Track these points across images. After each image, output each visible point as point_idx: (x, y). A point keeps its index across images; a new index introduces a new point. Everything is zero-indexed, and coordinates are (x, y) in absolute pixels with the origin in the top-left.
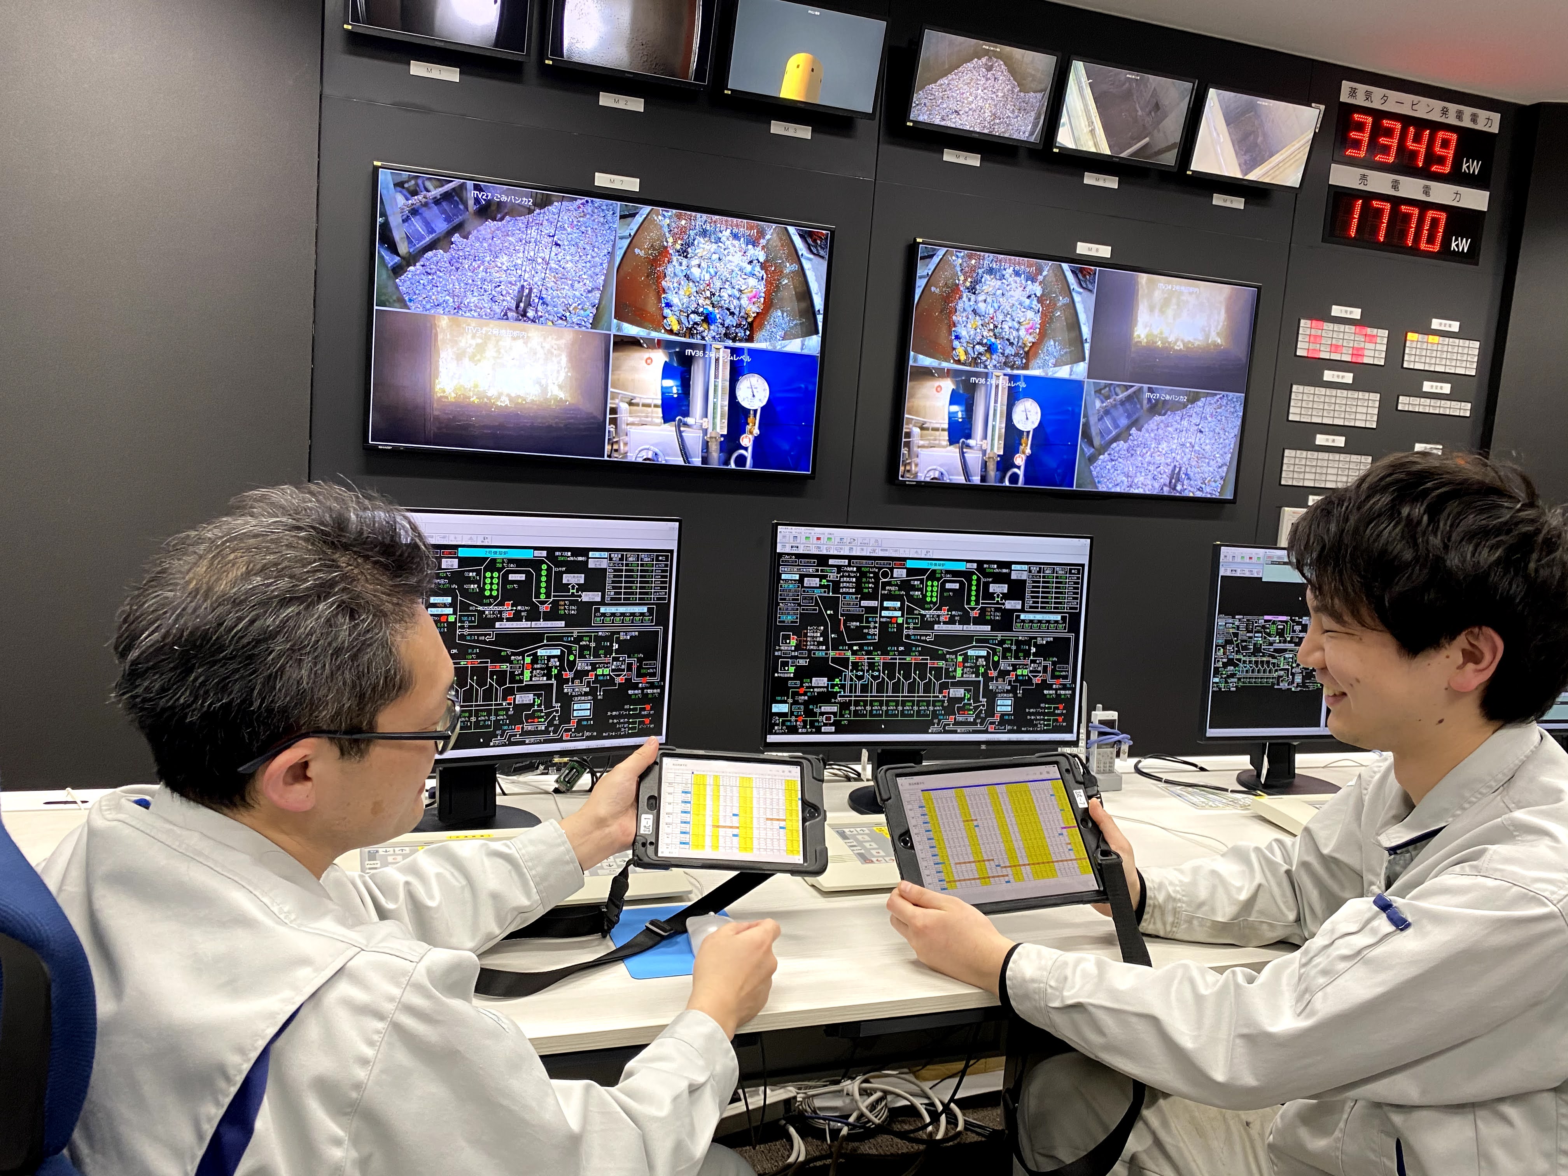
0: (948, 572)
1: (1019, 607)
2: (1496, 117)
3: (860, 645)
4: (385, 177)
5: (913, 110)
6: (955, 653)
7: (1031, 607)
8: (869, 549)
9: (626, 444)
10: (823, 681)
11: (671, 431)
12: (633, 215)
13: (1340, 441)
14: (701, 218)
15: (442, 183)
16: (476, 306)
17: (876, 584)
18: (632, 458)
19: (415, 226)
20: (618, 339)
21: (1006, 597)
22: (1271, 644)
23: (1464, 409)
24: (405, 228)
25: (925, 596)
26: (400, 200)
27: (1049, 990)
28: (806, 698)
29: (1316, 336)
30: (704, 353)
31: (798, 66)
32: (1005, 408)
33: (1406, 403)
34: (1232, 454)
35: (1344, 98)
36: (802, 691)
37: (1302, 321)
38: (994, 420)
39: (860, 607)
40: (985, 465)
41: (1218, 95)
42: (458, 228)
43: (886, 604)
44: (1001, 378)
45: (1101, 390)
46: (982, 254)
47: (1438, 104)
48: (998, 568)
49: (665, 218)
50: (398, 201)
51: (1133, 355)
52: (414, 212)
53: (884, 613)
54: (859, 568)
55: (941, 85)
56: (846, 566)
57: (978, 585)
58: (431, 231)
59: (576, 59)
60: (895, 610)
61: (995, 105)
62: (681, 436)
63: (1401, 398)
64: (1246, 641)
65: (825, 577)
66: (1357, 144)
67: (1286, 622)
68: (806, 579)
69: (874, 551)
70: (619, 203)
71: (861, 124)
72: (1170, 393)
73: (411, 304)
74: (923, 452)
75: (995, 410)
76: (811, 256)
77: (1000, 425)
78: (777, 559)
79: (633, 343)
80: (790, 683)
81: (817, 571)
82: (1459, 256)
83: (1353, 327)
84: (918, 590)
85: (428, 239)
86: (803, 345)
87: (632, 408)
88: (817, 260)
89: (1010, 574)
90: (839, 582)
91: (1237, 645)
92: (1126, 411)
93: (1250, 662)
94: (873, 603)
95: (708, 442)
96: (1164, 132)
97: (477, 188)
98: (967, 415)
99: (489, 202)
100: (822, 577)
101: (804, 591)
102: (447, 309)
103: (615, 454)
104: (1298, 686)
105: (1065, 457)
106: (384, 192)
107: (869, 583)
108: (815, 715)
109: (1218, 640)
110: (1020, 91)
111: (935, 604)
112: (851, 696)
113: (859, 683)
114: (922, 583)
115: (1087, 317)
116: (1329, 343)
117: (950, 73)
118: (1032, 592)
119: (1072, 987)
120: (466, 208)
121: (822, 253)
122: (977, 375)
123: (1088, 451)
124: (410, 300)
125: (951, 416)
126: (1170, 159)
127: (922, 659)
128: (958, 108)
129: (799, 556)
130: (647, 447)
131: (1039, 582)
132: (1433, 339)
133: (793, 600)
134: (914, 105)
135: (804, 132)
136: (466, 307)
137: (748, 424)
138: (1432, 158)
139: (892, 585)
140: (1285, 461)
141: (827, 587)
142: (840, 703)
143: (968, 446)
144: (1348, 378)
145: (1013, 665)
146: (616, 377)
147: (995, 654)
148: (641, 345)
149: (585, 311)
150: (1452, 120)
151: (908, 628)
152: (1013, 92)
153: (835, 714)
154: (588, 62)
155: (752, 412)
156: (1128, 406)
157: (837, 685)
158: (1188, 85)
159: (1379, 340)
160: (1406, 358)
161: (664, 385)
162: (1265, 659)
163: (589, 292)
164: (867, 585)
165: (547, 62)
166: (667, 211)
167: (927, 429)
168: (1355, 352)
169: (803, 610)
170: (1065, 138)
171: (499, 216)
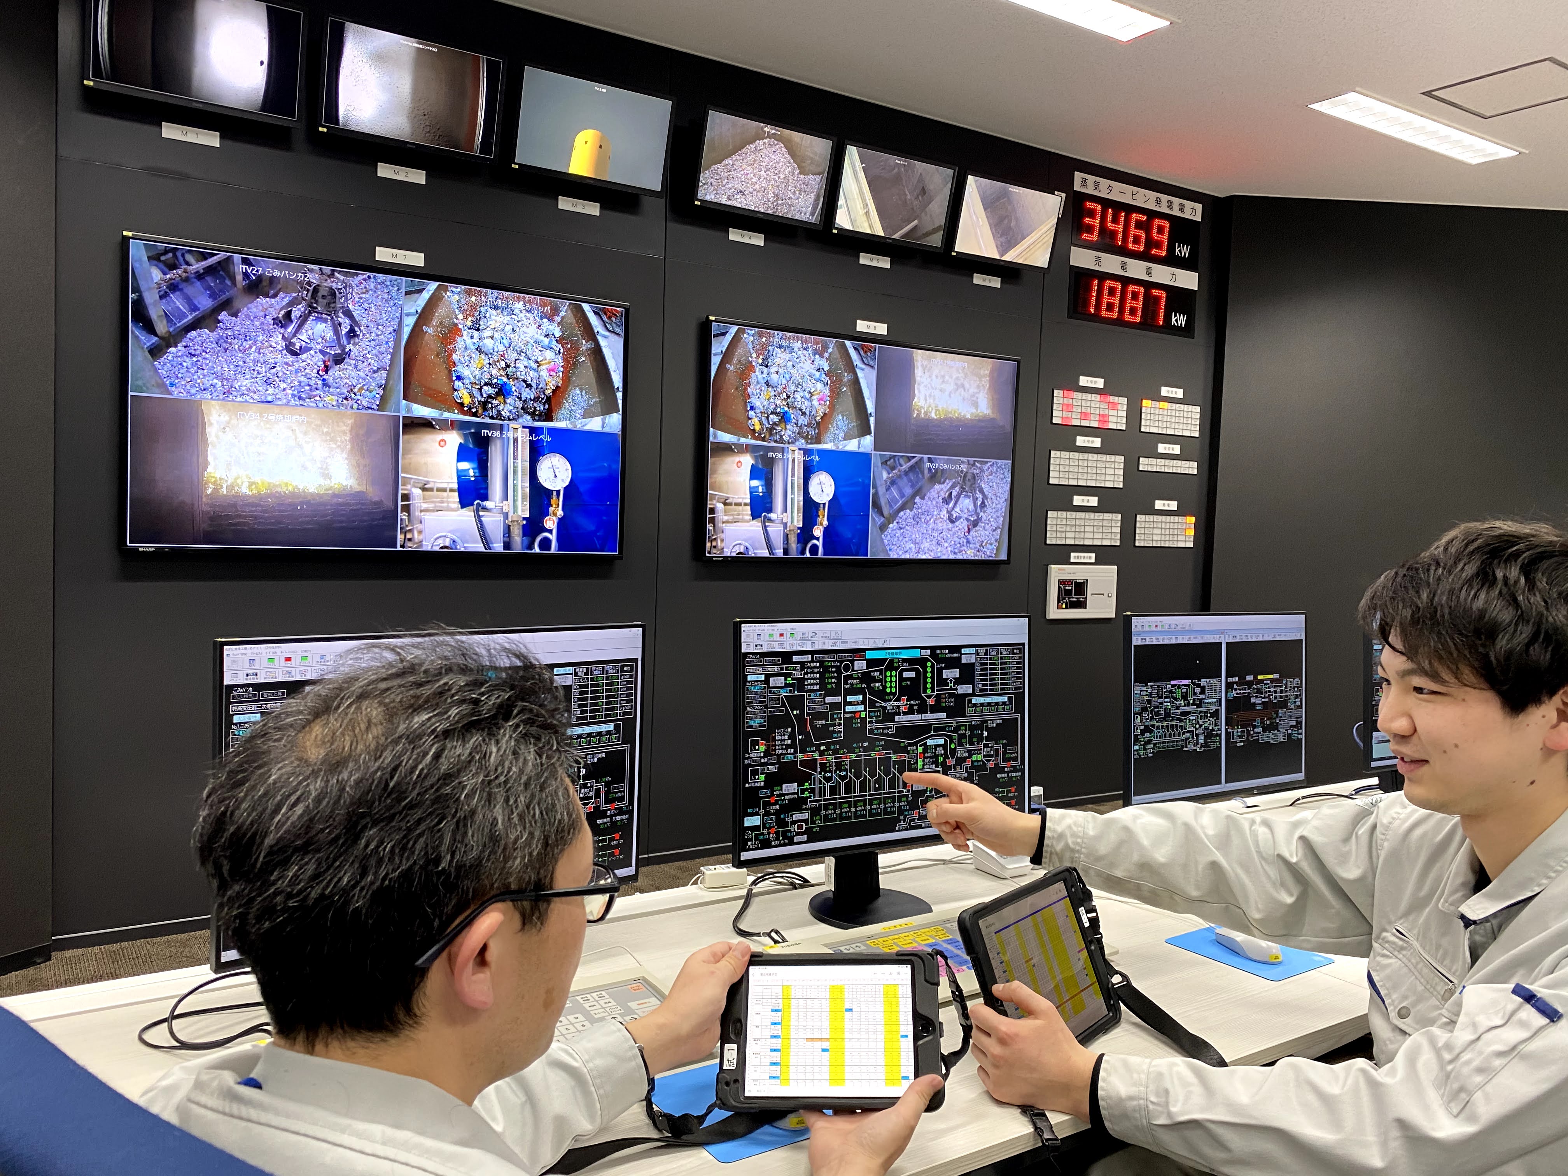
0: (904, 660)
1: (970, 691)
2: (1199, 207)
3: (828, 745)
4: (137, 252)
5: (700, 189)
6: (915, 744)
7: (981, 690)
8: (831, 643)
9: (420, 532)
10: (793, 787)
11: (470, 516)
12: (420, 291)
13: (1093, 501)
14: (491, 295)
15: (205, 257)
16: (248, 390)
17: (839, 678)
18: (427, 547)
19: (175, 303)
20: (408, 422)
21: (958, 682)
22: (1178, 708)
23: (1191, 468)
24: (163, 305)
25: (885, 687)
26: (156, 274)
27: (1151, 1107)
28: (778, 807)
29: (1068, 405)
30: (501, 433)
31: (586, 143)
32: (802, 481)
33: (1146, 464)
34: (1004, 517)
35: (1077, 187)
36: (773, 800)
37: (1056, 391)
38: (793, 493)
39: (825, 704)
40: (786, 537)
41: (976, 181)
42: (226, 305)
43: (849, 699)
44: (796, 452)
45: (886, 461)
46: (772, 332)
47: (1153, 195)
48: (949, 653)
49: (454, 295)
50: (154, 276)
51: (913, 427)
52: (173, 287)
53: (849, 709)
54: (822, 663)
55: (726, 165)
56: (810, 662)
57: (932, 672)
58: (194, 308)
59: (353, 127)
60: (858, 704)
61: (778, 187)
62: (481, 521)
63: (1141, 459)
64: (1157, 707)
65: (790, 675)
66: (1090, 229)
67: (1188, 685)
68: (771, 679)
69: (835, 644)
70: (404, 279)
71: (646, 200)
72: (948, 462)
73: (173, 389)
74: (728, 528)
75: (793, 484)
76: (607, 334)
77: (798, 498)
78: (740, 660)
79: (426, 424)
80: (761, 793)
81: (782, 669)
82: (1177, 330)
83: (1098, 396)
84: (877, 681)
85: (190, 317)
86: (603, 423)
87: (426, 493)
88: (613, 337)
89: (960, 658)
90: (803, 679)
91: (1151, 713)
92: (910, 481)
93: (1163, 727)
94: (838, 699)
95: (509, 526)
96: (931, 215)
97: (245, 261)
98: (767, 488)
99: (260, 278)
100: (787, 676)
101: (770, 692)
102: (215, 394)
103: (409, 544)
104: (1202, 746)
105: (859, 527)
106: (137, 265)
107: (832, 678)
108: (786, 824)
109: (1135, 708)
110: (800, 173)
111: (894, 694)
112: (821, 801)
113: (827, 785)
114: (881, 674)
115: (870, 392)
116: (1079, 410)
117: (734, 154)
118: (981, 675)
119: (1177, 1101)
120: (234, 283)
121: (618, 330)
122: (773, 449)
123: (879, 520)
124: (172, 385)
125: (752, 491)
126: (936, 240)
127: (886, 754)
128: (742, 188)
129: (763, 655)
130: (444, 534)
131: (986, 664)
132: (1164, 405)
133: (760, 702)
134: (701, 184)
135: (593, 209)
136: (237, 391)
137: (551, 506)
138: (1151, 243)
139: (854, 679)
140: (1049, 522)
141: (792, 685)
142: (810, 809)
143: (770, 520)
144: (1097, 442)
145: (968, 751)
146: (407, 461)
147: (952, 742)
148: (432, 427)
149: (371, 392)
150: (1165, 210)
151: (871, 722)
152: (793, 174)
153: (806, 821)
154: (366, 131)
155: (555, 493)
156: (911, 476)
157: (807, 789)
158: (950, 172)
159: (1120, 407)
160: (1143, 422)
161: (460, 468)
162: (1174, 723)
163: (375, 372)
164: (830, 681)
165: (321, 129)
166: (456, 288)
167: (730, 504)
168: (1101, 419)
169: (770, 712)
170: (843, 220)
171: (272, 292)
